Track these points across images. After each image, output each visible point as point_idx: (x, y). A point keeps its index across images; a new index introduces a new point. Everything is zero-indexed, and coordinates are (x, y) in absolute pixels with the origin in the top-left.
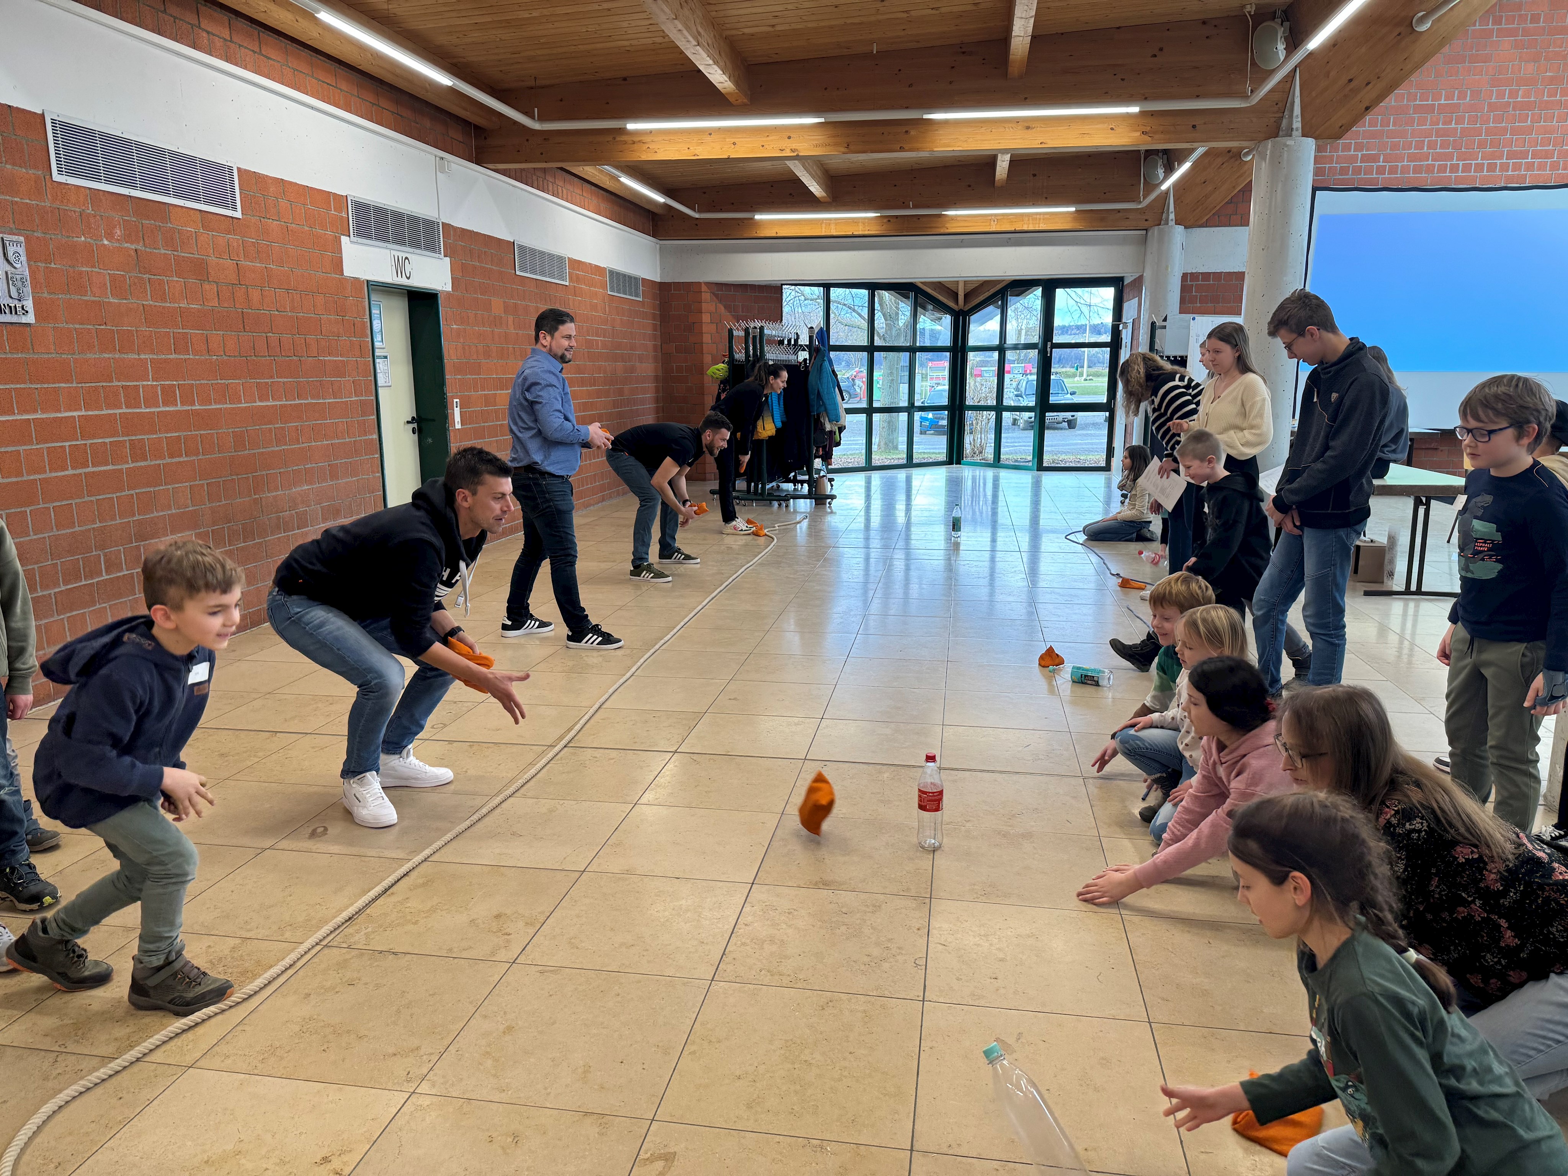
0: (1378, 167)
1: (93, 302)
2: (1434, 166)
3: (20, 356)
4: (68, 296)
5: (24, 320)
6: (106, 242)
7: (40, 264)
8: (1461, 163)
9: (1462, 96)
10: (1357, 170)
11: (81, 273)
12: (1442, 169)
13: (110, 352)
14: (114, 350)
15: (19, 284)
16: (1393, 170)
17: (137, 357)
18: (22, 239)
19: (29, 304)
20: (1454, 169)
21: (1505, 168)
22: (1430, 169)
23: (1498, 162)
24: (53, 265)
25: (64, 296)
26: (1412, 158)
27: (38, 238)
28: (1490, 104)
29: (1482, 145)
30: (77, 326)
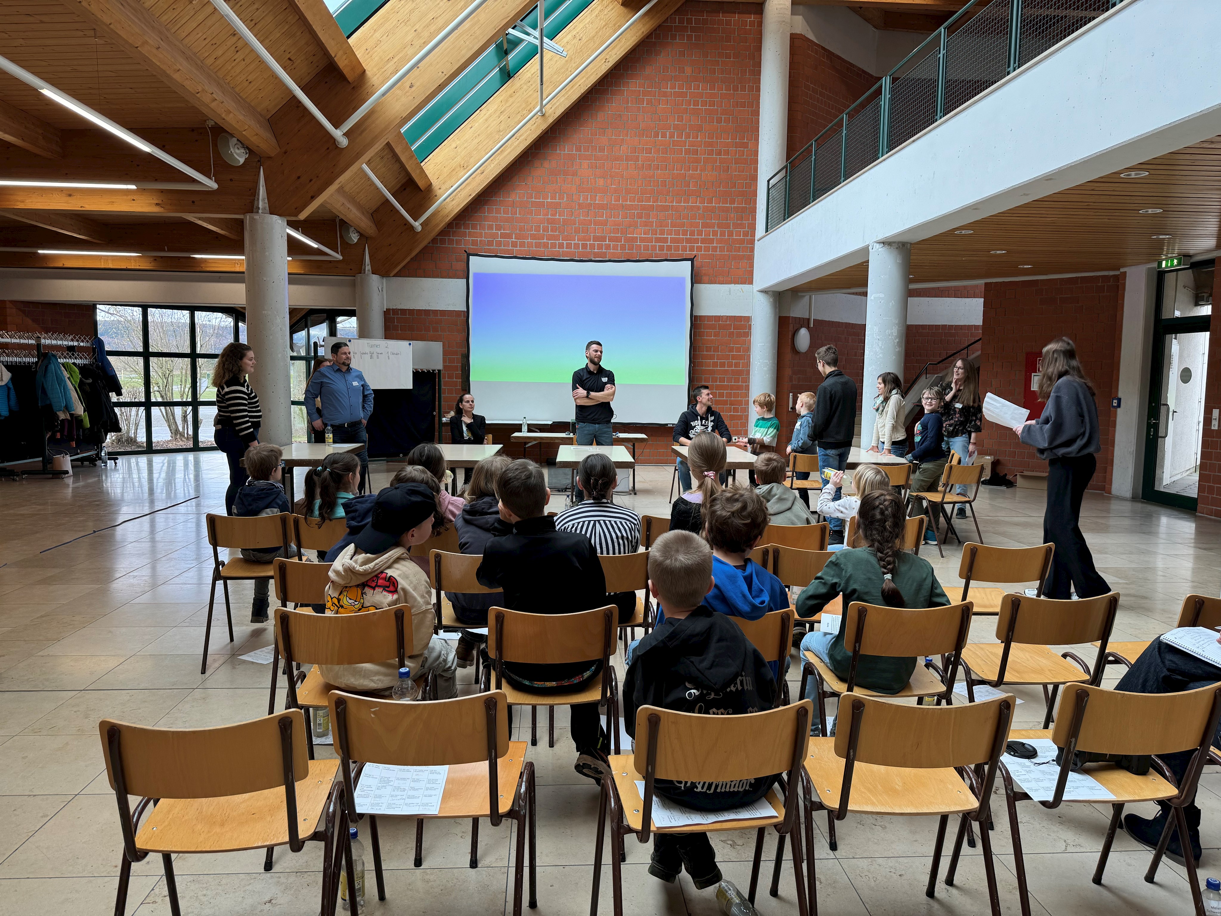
0: (512, 243)
2: (548, 243)
8: (565, 242)
9: (561, 198)
10: (499, 244)
12: (554, 245)
16: (522, 245)
20: (561, 246)
21: (592, 246)
22: (545, 245)
23: (588, 243)
26: (533, 237)
28: (579, 204)
29: (577, 231)
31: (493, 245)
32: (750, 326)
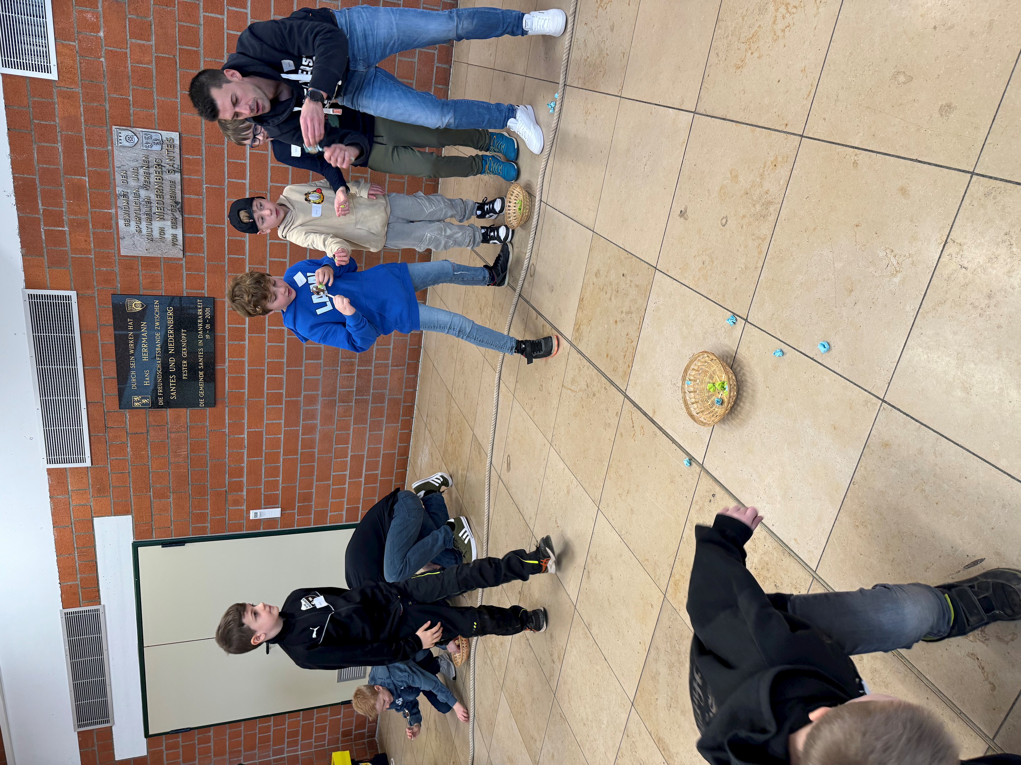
1: (156, 64)
3: (203, 148)
4: (155, 90)
5: (177, 142)
6: (101, 34)
7: (131, 111)
11: (133, 71)
13: (199, 58)
14: (197, 52)
15: (149, 141)
17: (202, 28)
18: (114, 127)
19: (166, 134)
24: (131, 98)
25: (155, 94)
27: (110, 107)
30: (179, 89)
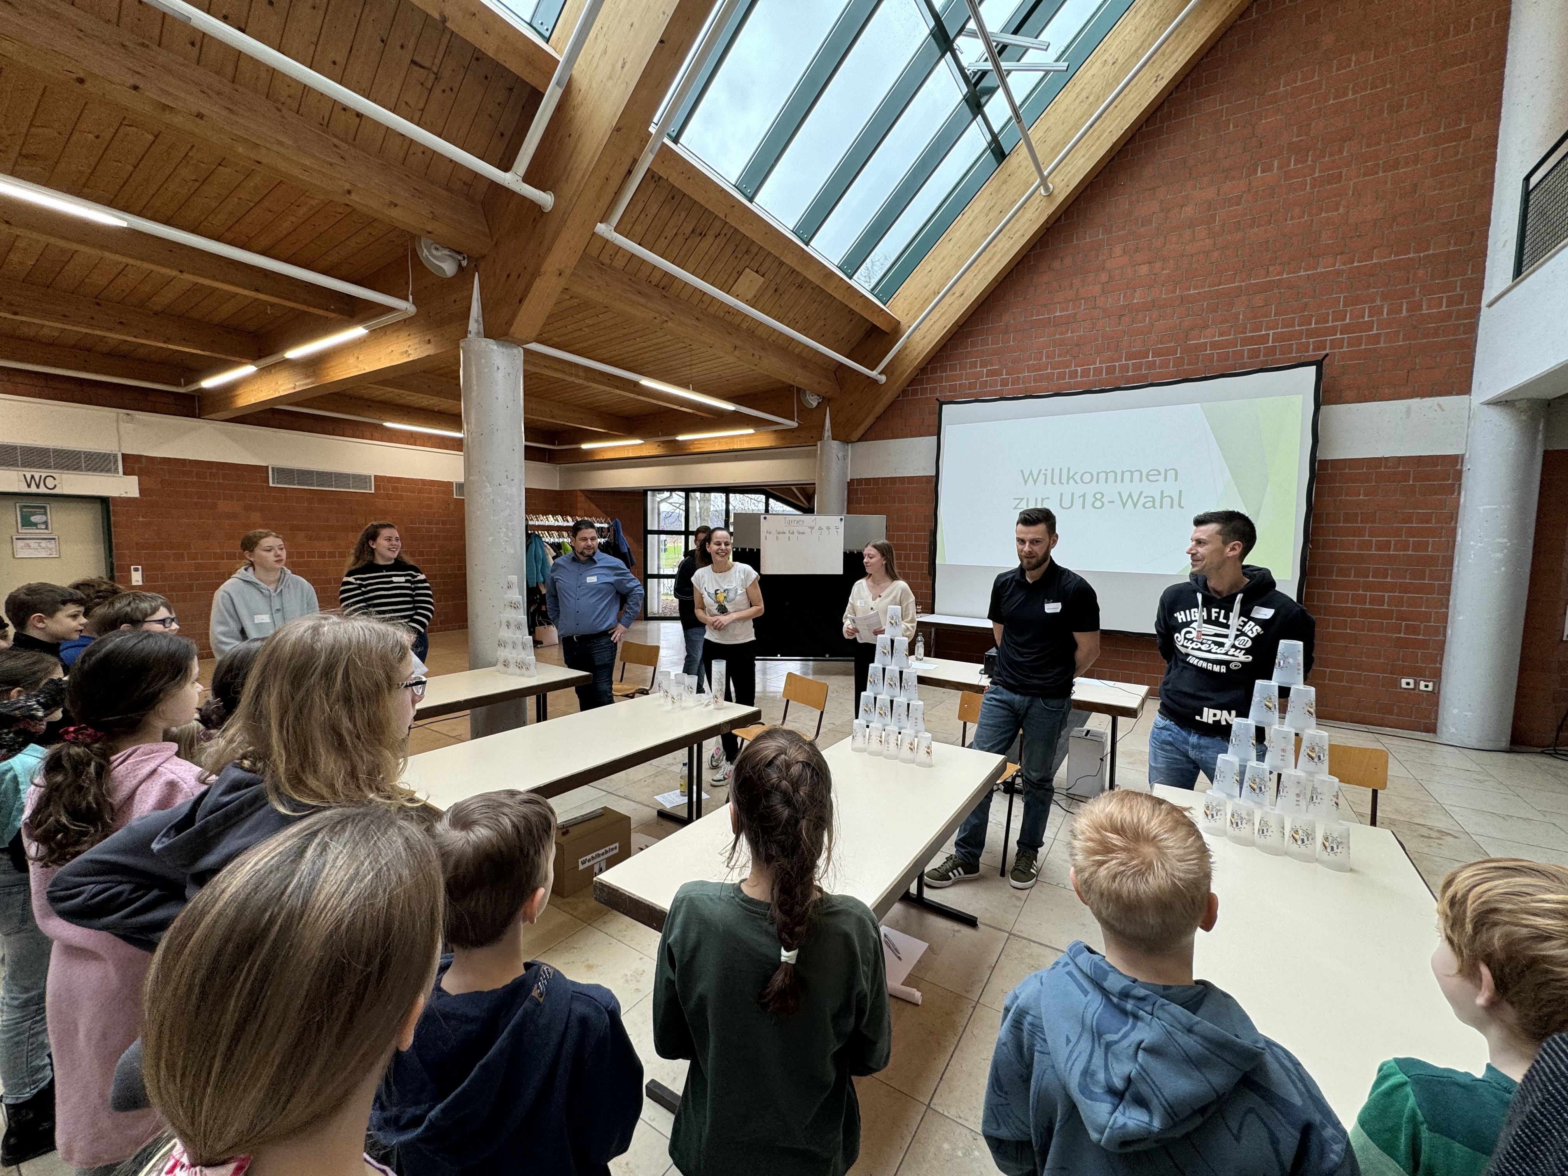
0: (1002, 380)
2: (1053, 374)
8: (1079, 369)
9: (1077, 306)
10: (984, 384)
12: (1061, 376)
16: (1016, 381)
21: (1124, 368)
22: (1049, 377)
23: (1117, 364)
28: (1105, 310)
29: (1100, 349)
31: (975, 388)
32: (1460, 472)
